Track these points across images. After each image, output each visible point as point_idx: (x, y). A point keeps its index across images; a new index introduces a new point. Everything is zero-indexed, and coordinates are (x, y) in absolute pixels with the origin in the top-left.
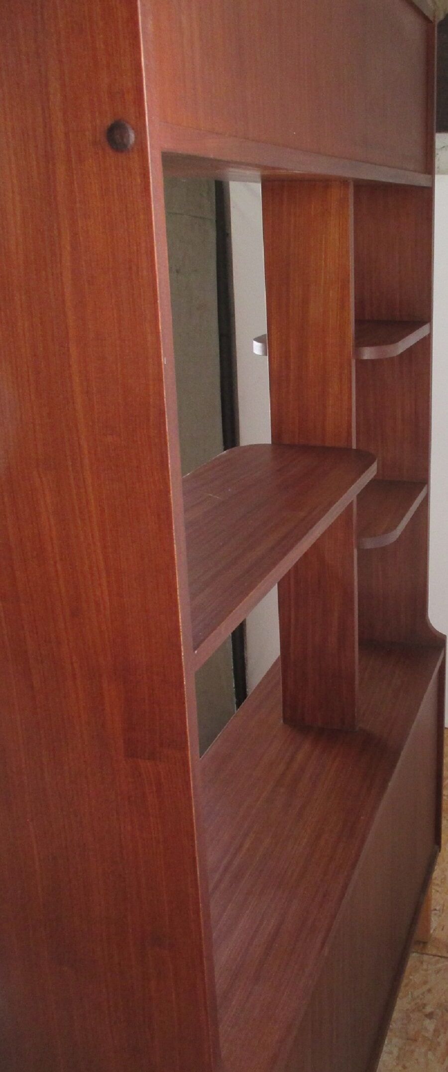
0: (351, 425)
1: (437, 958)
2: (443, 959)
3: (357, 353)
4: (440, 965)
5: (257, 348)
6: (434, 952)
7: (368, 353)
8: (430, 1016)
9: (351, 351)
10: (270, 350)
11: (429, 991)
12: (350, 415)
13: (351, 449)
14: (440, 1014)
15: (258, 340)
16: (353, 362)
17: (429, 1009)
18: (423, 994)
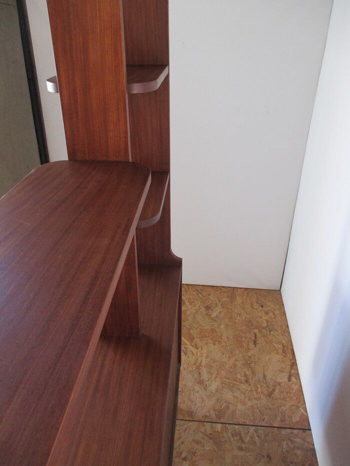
0: (127, 144)
1: (184, 421)
2: (187, 422)
3: (129, 89)
4: (186, 426)
5: (50, 87)
6: (182, 418)
7: (137, 89)
8: (185, 459)
9: (125, 86)
10: (60, 88)
11: (182, 443)
12: (126, 137)
13: (129, 162)
14: (190, 457)
15: (50, 80)
16: (127, 96)
17: (183, 455)
18: (179, 445)
